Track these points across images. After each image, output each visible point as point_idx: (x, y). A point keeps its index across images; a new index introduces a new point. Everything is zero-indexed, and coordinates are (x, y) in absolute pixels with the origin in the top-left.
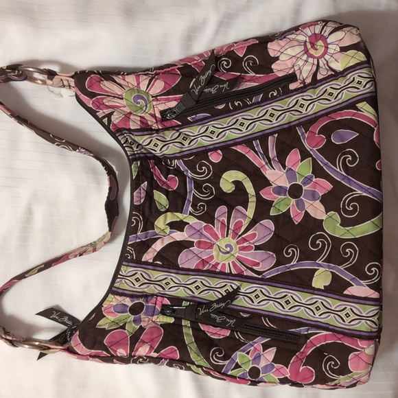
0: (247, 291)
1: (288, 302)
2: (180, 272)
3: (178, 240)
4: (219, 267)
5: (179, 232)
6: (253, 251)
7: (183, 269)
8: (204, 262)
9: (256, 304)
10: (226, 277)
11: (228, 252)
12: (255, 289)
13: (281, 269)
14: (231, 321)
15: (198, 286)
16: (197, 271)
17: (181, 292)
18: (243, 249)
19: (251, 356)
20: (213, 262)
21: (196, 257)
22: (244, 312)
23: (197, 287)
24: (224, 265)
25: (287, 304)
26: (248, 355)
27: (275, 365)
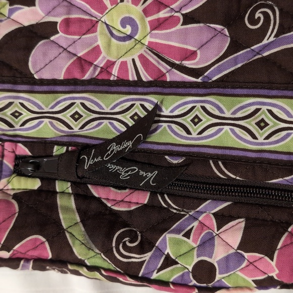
0: (176, 113)
1: (262, 124)
2: (37, 88)
3: (26, 24)
4: (115, 71)
5: (26, 9)
6: (179, 27)
7: (42, 82)
8: (82, 63)
9: (194, 135)
10: (131, 89)
11: (129, 37)
12: (190, 106)
13: (242, 57)
14: (150, 175)
15: (77, 113)
16: (71, 84)
17: (46, 130)
18: (158, 25)
19: (195, 241)
20: (100, 62)
21: (64, 54)
22: (172, 154)
23: (76, 117)
24: (124, 64)
25: (262, 128)
26: (189, 238)
27: (246, 255)
